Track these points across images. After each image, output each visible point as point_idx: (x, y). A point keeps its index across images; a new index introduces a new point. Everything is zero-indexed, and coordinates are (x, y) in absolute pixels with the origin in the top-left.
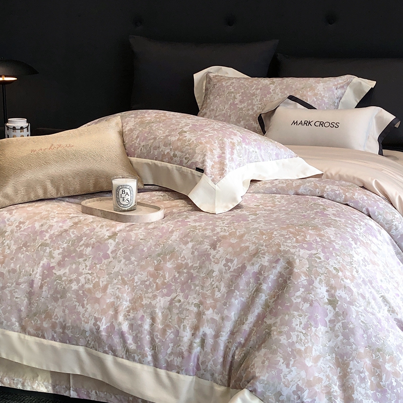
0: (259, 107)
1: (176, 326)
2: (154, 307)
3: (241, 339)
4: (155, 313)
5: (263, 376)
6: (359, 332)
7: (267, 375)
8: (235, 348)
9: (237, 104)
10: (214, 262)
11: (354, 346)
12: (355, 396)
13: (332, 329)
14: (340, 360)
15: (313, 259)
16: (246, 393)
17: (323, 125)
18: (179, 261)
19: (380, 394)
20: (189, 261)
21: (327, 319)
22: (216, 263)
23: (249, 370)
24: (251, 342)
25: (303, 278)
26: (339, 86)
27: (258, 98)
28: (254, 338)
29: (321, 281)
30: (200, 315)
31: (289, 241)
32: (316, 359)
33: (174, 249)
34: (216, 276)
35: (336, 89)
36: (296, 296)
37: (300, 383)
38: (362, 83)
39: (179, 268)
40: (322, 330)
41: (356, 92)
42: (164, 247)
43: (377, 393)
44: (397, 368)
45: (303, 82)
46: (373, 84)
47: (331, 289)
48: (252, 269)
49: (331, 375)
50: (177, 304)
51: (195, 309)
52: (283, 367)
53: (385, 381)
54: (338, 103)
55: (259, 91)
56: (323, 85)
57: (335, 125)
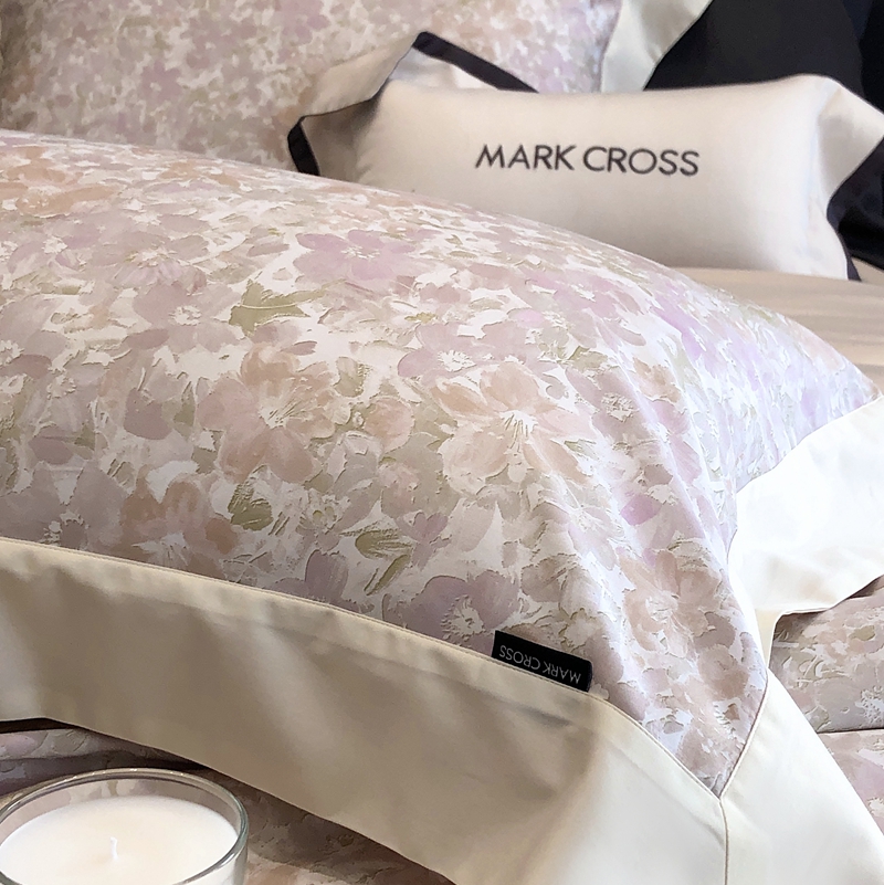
0: (283, 87)
9: (175, 72)
17: (625, 163)
54: (600, 63)
55: (268, 12)
57: (680, 163)
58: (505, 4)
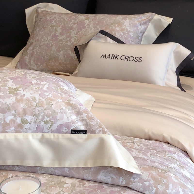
9: (58, 36)
17: (128, 59)
26: (142, 22)
27: (75, 32)
35: (140, 25)
38: (162, 20)
41: (156, 27)
45: (112, 18)
46: (170, 20)
54: (141, 37)
55: (76, 25)
56: (129, 22)
57: (138, 60)
58: (120, 24)
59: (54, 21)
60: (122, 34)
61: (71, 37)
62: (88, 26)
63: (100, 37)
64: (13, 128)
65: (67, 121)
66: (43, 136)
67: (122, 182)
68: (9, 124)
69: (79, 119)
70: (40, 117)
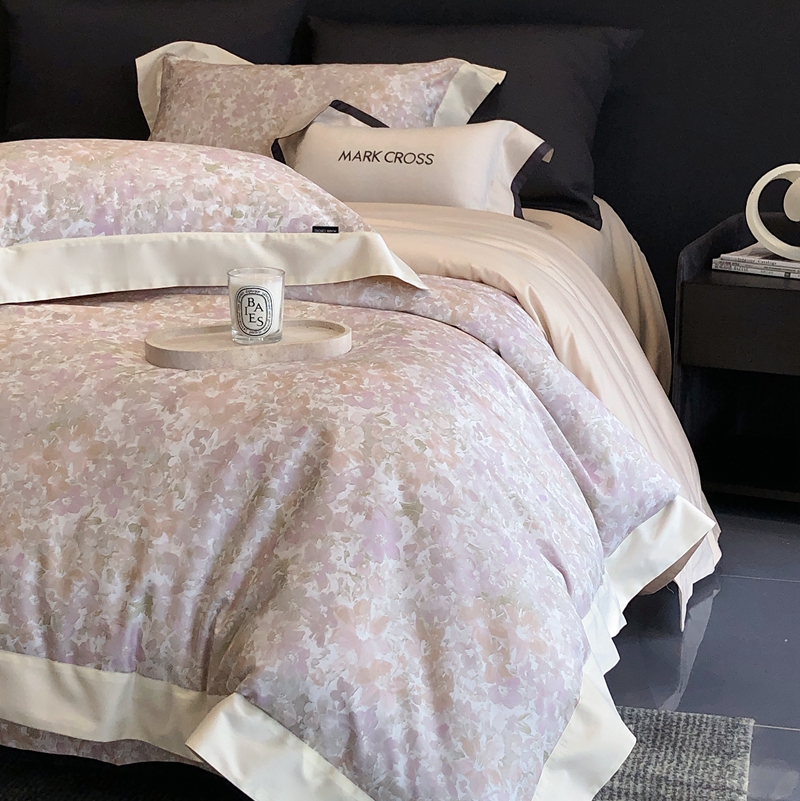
0: (274, 126)
1: (93, 572)
2: (46, 536)
3: (228, 593)
4: (48, 547)
5: (269, 665)
6: (464, 567)
7: (279, 662)
8: (215, 612)
9: (228, 119)
10: (170, 437)
11: (454, 596)
12: (455, 696)
13: (410, 564)
14: (426, 625)
15: (374, 424)
16: (236, 702)
17: (402, 159)
18: (97, 438)
19: (505, 689)
20: (117, 438)
21: (400, 545)
22: (175, 440)
23: (243, 654)
24: (248, 599)
25: (353, 464)
26: (433, 80)
27: (271, 106)
28: (252, 589)
29: (388, 468)
30: (141, 548)
31: (326, 391)
32: (379, 626)
33: (86, 413)
34: (176, 466)
35: (428, 86)
36: (338, 500)
37: (345, 676)
38: (479, 74)
39: (95, 453)
40: (390, 566)
41: (467, 92)
42: (63, 410)
43: (500, 688)
44: (541, 636)
45: (360, 73)
46: (498, 76)
47: (409, 483)
48: (249, 450)
49: (407, 656)
50: (92, 527)
51: (132, 537)
52: (311, 645)
53: (515, 663)
54: (431, 115)
55: (271, 91)
56: (402, 79)
57: (425, 159)
58: (380, 87)
59: (214, 85)
60: (386, 109)
61: (263, 121)
62: (302, 93)
63: (332, 117)
64: (219, 224)
65: (305, 213)
66: (267, 236)
67: (399, 303)
68: (212, 218)
69: (323, 210)
70: (262, 208)
